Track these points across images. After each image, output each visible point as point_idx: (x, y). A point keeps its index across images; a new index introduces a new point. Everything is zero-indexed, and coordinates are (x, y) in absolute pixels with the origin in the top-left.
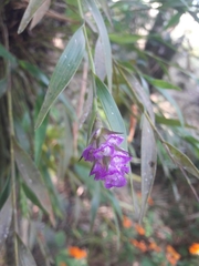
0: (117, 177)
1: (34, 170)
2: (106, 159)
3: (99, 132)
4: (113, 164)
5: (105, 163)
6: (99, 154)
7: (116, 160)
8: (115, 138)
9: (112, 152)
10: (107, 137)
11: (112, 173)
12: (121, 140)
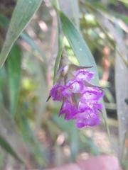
0: (88, 115)
1: (8, 119)
2: (76, 96)
3: (66, 69)
4: (84, 101)
5: (75, 100)
6: (67, 91)
7: (87, 97)
8: (84, 73)
9: (82, 88)
10: (75, 73)
11: (83, 111)
12: (91, 75)
